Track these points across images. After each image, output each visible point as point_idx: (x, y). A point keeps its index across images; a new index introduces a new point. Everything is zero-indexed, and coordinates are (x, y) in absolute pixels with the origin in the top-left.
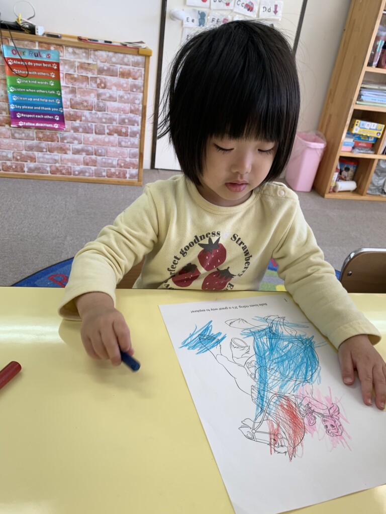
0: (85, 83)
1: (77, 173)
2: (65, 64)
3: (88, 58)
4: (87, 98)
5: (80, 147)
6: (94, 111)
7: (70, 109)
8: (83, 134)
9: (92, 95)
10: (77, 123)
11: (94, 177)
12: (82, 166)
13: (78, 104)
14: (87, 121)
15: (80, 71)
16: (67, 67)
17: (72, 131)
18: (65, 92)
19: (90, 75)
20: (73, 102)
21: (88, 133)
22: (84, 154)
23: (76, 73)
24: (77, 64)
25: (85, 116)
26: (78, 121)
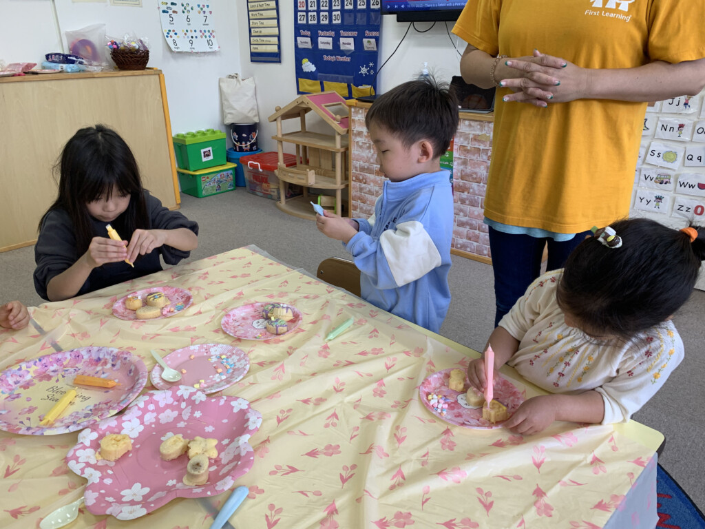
0: (476, 155)
1: (459, 246)
2: (461, 136)
3: (482, 131)
4: (477, 170)
5: (464, 219)
6: (482, 184)
7: (460, 180)
8: (469, 207)
9: (482, 167)
10: (465, 195)
11: (475, 254)
12: (465, 240)
13: (467, 175)
14: (475, 194)
15: (473, 143)
16: (462, 139)
17: (459, 203)
18: (458, 163)
19: (482, 147)
20: (463, 173)
21: (474, 206)
22: (468, 227)
23: (470, 145)
24: (471, 136)
25: (473, 189)
26: (466, 193)
